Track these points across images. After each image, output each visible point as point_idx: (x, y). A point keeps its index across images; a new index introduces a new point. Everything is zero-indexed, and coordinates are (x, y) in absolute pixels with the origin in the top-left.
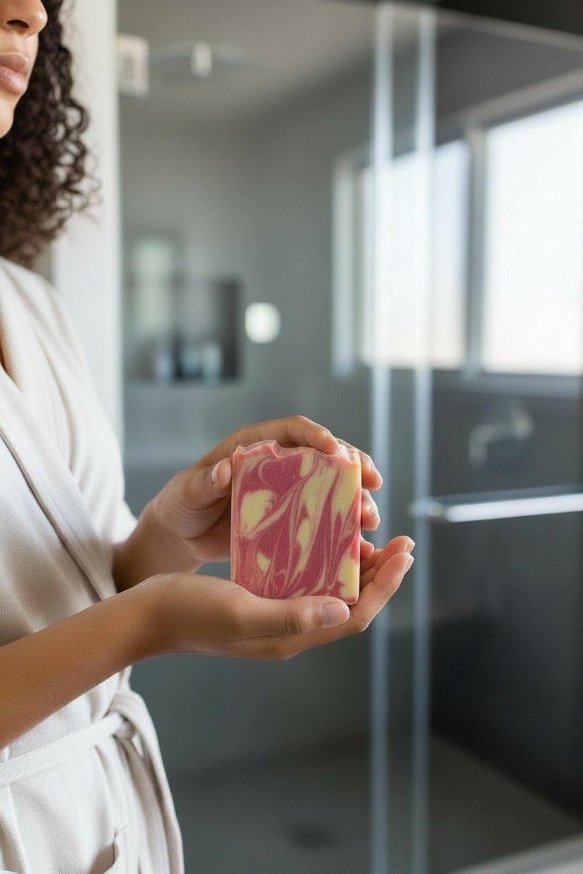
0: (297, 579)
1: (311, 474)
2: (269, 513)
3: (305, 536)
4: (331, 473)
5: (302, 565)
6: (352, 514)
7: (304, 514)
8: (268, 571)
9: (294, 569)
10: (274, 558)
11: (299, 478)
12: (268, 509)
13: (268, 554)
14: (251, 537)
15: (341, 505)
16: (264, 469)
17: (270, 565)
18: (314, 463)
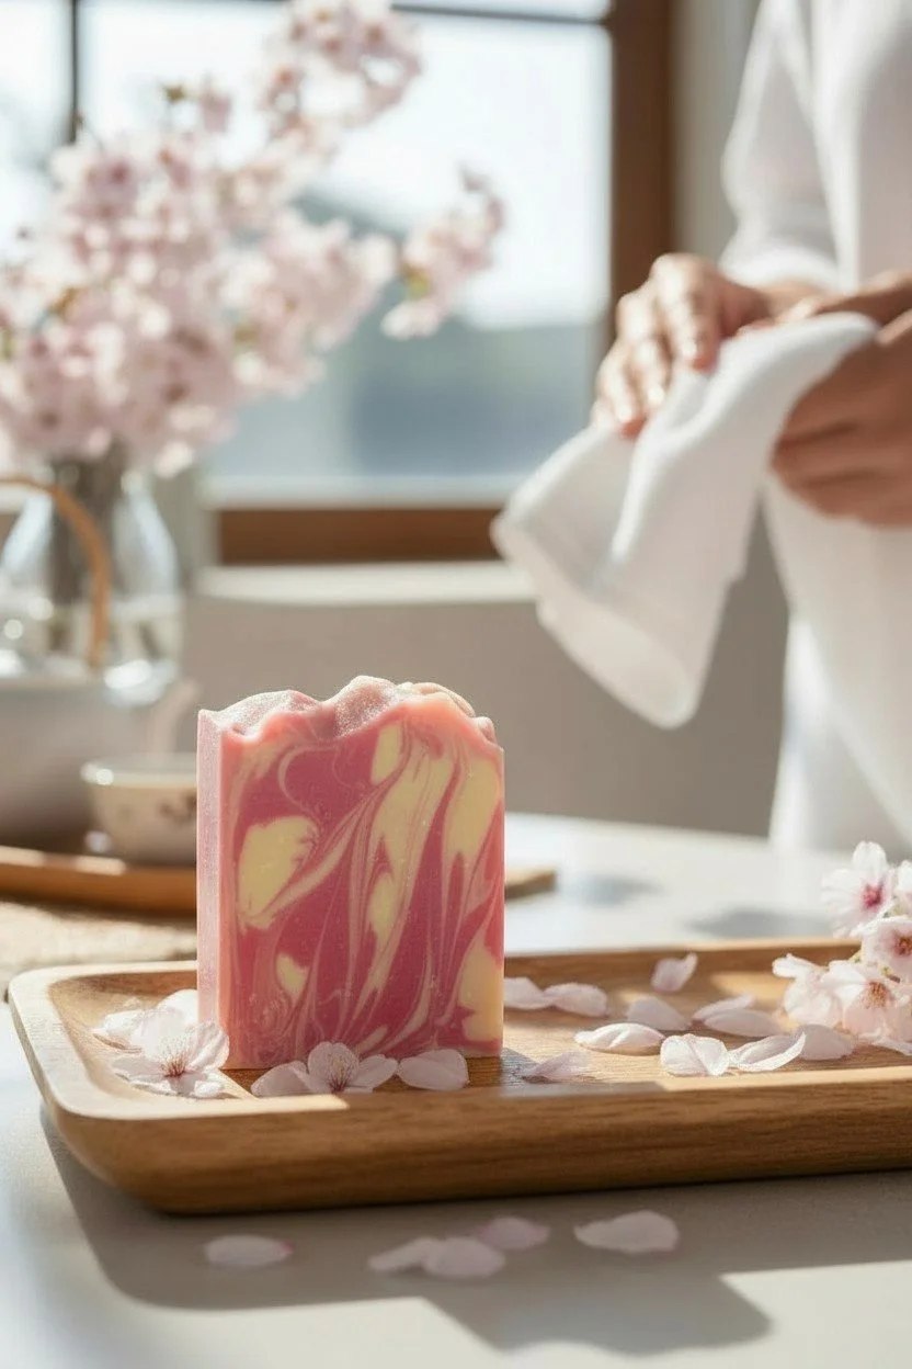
0: (367, 1007)
1: (394, 778)
2: (305, 867)
3: (385, 910)
4: (440, 771)
5: (378, 977)
6: (486, 856)
7: (383, 862)
8: (304, 993)
9: (361, 987)
10: (315, 964)
11: (370, 787)
12: (300, 860)
13: (302, 958)
14: (264, 923)
15: (463, 839)
16: (292, 769)
17: (307, 984)
18: (402, 751)
